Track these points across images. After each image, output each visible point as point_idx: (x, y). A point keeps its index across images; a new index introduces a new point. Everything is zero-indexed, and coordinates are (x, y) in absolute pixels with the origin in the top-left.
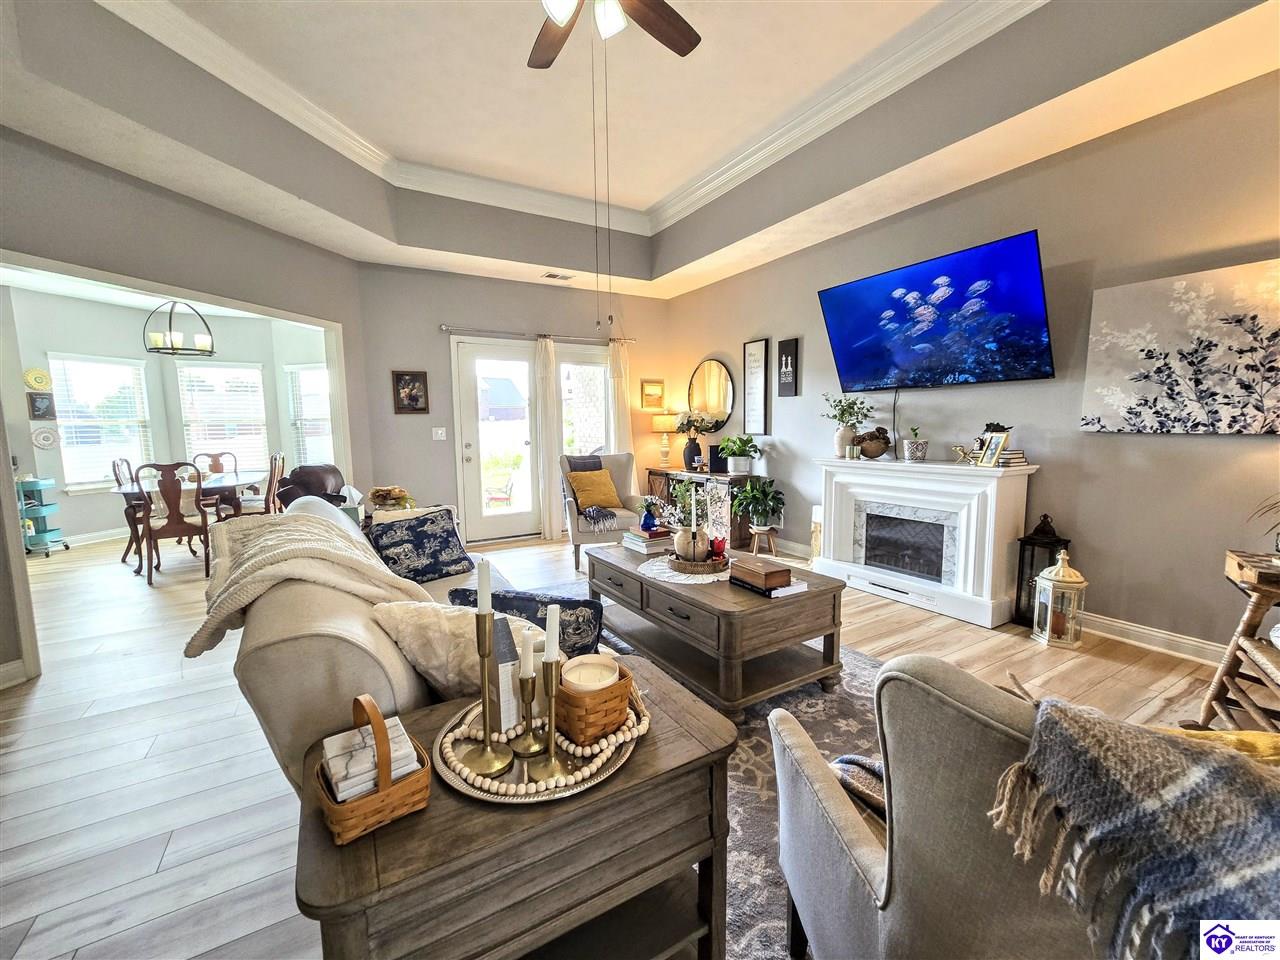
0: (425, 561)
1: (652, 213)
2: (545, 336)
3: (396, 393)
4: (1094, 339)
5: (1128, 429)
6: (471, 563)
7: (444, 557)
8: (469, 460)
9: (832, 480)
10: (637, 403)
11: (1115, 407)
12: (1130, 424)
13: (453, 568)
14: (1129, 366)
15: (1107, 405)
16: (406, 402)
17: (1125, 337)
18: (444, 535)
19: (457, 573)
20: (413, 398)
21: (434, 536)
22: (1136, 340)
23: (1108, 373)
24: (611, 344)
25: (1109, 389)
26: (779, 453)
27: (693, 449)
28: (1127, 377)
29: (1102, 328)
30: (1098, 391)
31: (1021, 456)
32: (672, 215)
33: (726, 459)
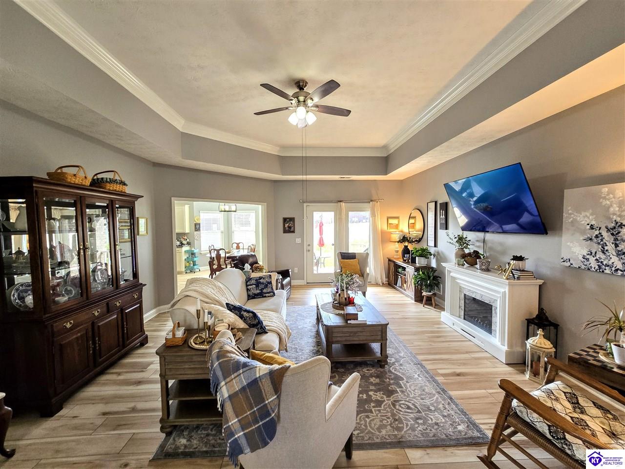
0: (258, 291)
1: (385, 147)
2: (341, 201)
3: (284, 225)
4: (566, 215)
5: (583, 267)
6: (274, 294)
7: (265, 291)
8: (309, 251)
9: (450, 274)
10: (385, 227)
11: (577, 254)
12: (584, 265)
13: (267, 295)
14: (583, 232)
15: (573, 252)
16: (287, 229)
17: (580, 216)
18: (266, 283)
19: (269, 296)
20: (289, 227)
21: (263, 283)
22: (585, 218)
23: (573, 234)
24: (371, 203)
25: (574, 244)
26: (440, 257)
27: (406, 251)
28: (582, 238)
29: (569, 210)
30: (569, 244)
31: (532, 274)
32: (393, 148)
33: (416, 257)
